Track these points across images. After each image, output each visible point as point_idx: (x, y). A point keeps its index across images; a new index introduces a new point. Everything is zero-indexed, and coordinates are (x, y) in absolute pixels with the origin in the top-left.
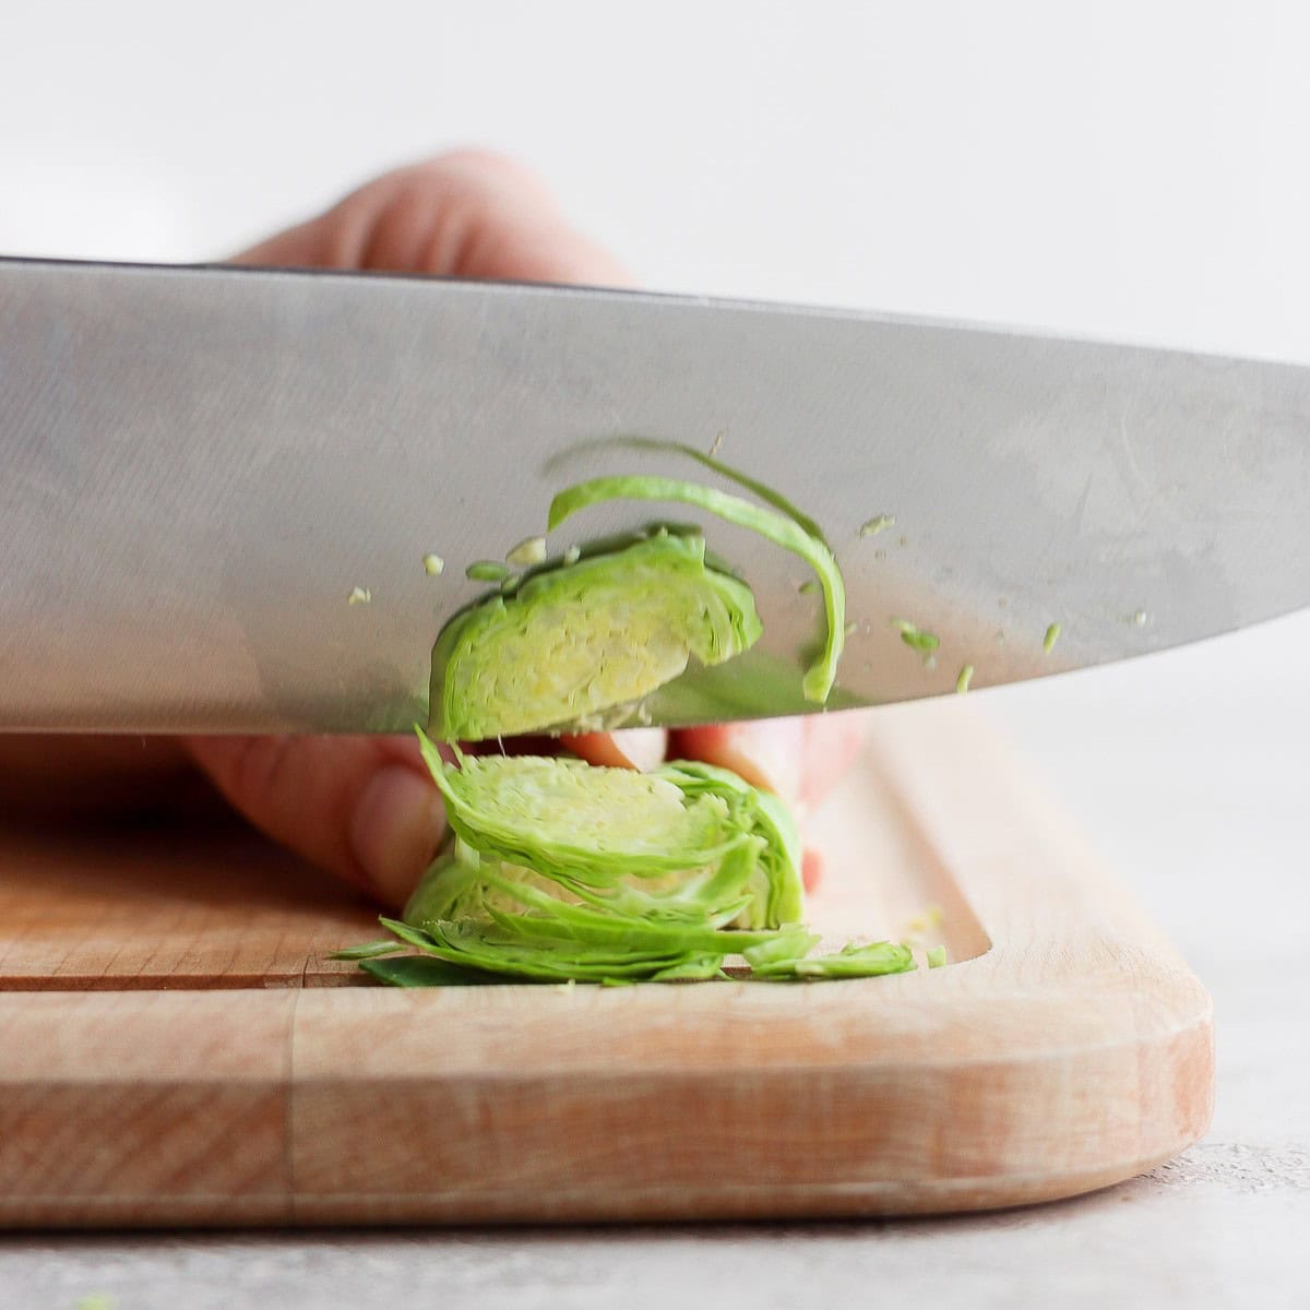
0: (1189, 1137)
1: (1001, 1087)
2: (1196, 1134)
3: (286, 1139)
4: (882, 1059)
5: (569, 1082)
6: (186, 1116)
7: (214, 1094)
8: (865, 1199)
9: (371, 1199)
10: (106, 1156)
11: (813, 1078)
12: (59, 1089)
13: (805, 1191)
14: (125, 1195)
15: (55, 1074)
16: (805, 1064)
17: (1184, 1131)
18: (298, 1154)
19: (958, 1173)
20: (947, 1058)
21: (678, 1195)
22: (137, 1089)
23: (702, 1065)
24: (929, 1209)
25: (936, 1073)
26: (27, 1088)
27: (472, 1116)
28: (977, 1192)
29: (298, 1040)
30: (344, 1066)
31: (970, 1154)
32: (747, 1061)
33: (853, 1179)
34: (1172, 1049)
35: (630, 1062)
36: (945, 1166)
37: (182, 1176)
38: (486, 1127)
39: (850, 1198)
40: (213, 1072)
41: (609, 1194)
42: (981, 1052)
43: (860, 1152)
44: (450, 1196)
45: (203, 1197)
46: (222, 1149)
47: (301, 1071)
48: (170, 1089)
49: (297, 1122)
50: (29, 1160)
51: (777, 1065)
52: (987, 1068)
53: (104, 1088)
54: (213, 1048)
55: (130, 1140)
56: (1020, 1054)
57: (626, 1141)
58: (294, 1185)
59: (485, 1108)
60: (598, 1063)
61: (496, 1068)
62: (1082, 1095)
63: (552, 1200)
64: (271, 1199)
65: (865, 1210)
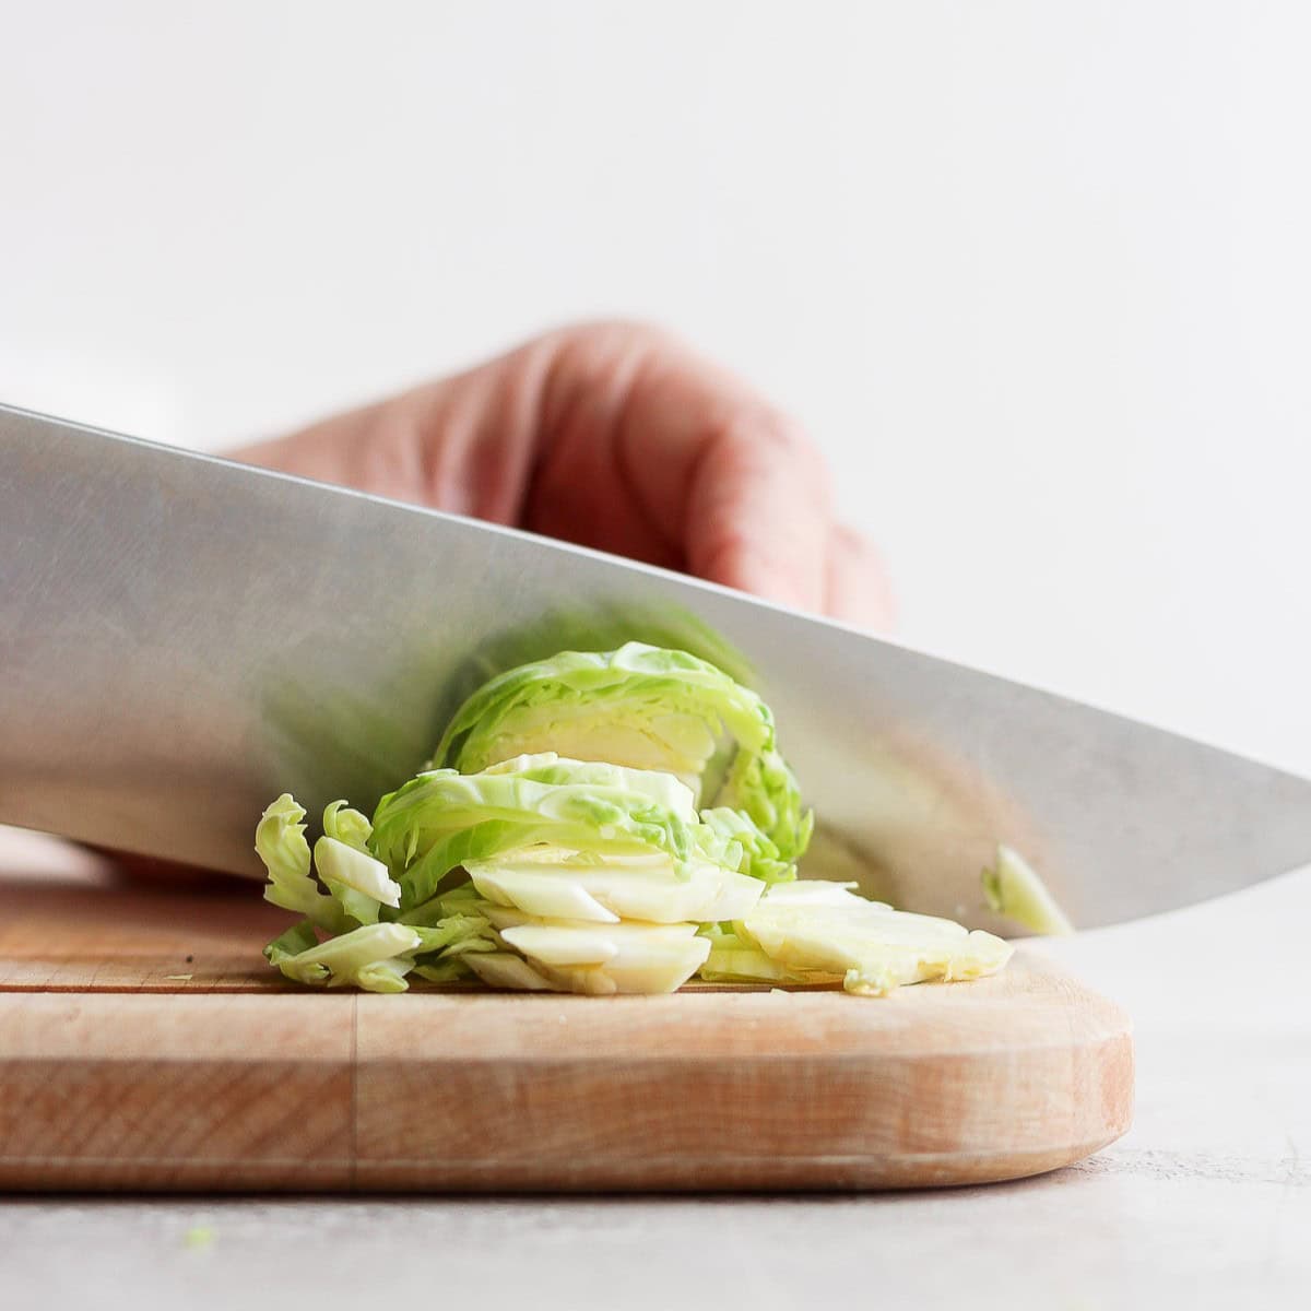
0: (1114, 1131)
1: (958, 1076)
2: (1119, 1130)
3: (351, 1112)
4: (858, 1050)
5: (593, 1065)
6: (267, 1091)
7: (289, 1071)
8: (841, 1169)
9: (423, 1164)
10: (198, 1124)
11: (799, 1064)
12: (160, 1065)
13: (792, 1162)
14: (213, 1159)
15: (155, 1054)
16: (794, 1054)
17: (1111, 1124)
18: (360, 1125)
19: (922, 1149)
20: (913, 1050)
21: (683, 1164)
22: (225, 1067)
23: (706, 1053)
24: (894, 1183)
25: (903, 1062)
26: (133, 1064)
27: (510, 1094)
28: (936, 1167)
29: (361, 1028)
30: (403, 1051)
31: (931, 1132)
32: (744, 1050)
33: (831, 1152)
34: (1101, 1052)
35: (645, 1051)
36: (910, 1143)
37: (262, 1143)
38: (522, 1104)
39: (829, 1169)
40: (291, 1054)
41: (625, 1163)
42: (940, 1045)
43: (840, 1128)
44: (490, 1162)
45: (279, 1161)
46: (297, 1119)
47: (365, 1053)
48: (254, 1067)
49: (362, 1097)
50: (132, 1126)
51: (768, 1054)
52: (948, 1059)
53: (197, 1065)
54: (289, 1035)
55: (219, 1110)
56: (974, 1048)
57: (641, 1117)
58: (357, 1151)
59: (521, 1087)
60: (619, 1051)
61: (531, 1053)
62: (1026, 1086)
63: (577, 1167)
64: (338, 1163)
65: (840, 1182)
